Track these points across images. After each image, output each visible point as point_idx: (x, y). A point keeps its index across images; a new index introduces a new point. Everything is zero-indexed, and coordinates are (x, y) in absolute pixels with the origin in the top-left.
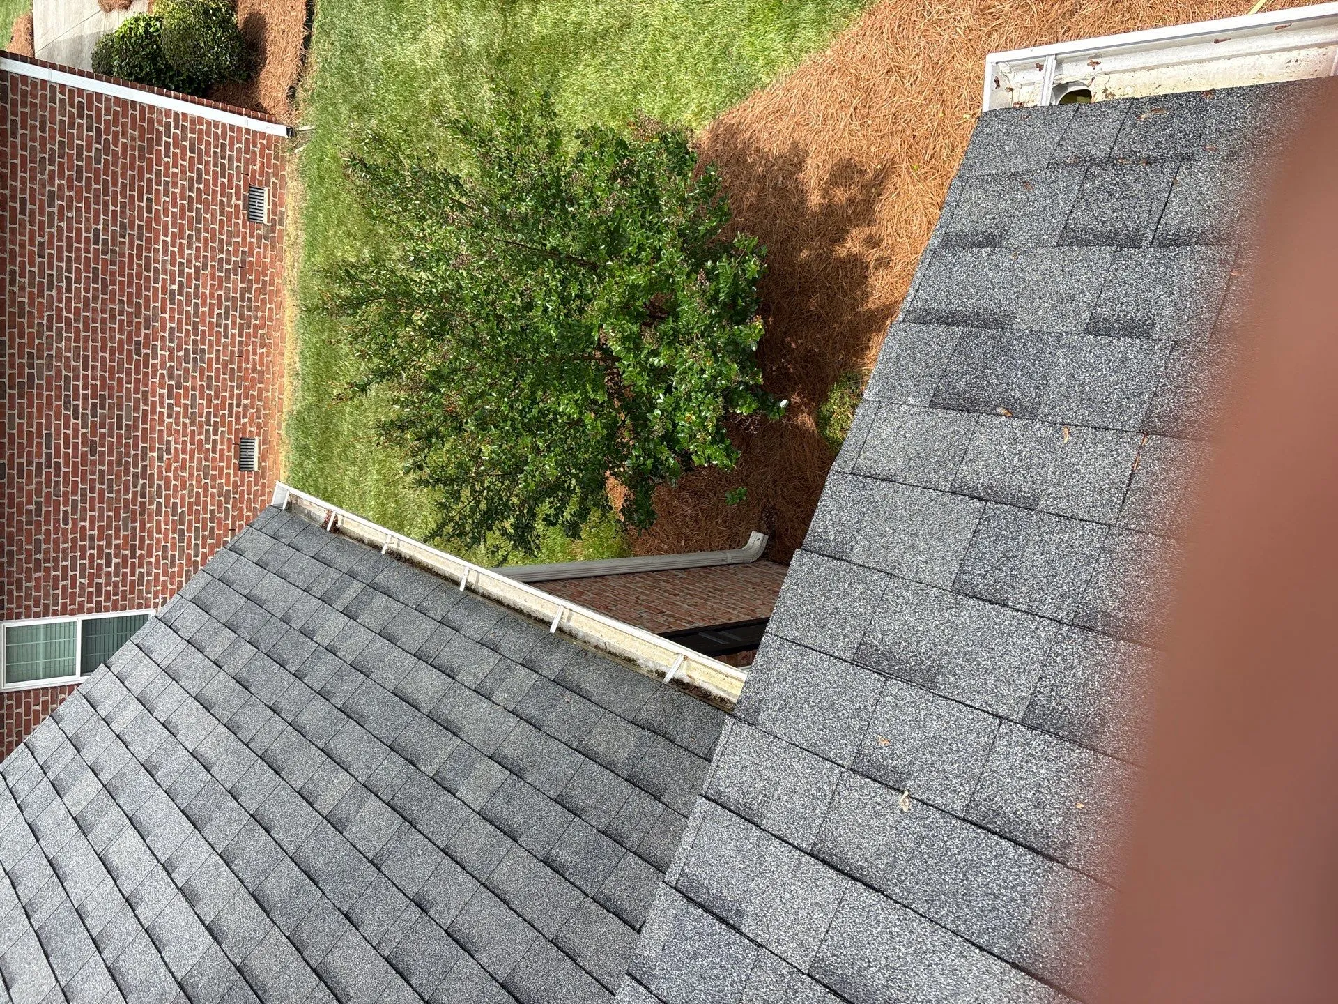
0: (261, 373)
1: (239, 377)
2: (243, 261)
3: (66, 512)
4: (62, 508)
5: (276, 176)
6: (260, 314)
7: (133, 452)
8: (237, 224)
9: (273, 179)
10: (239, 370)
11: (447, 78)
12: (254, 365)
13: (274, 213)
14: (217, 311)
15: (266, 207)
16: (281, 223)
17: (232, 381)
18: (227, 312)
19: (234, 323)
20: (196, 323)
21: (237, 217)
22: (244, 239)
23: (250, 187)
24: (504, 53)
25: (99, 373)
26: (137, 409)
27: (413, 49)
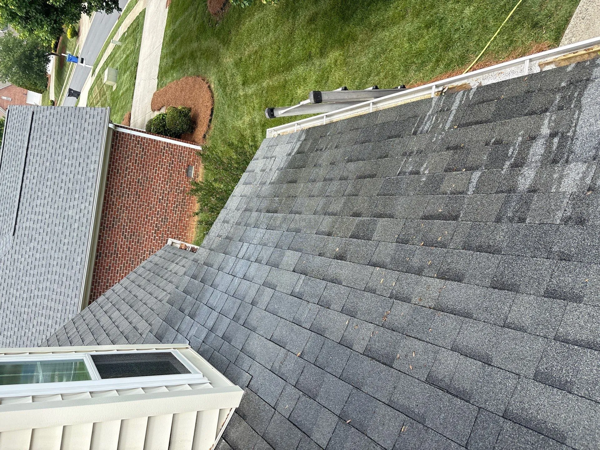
0: (186, 227)
1: (179, 228)
2: (184, 190)
3: (118, 270)
4: (117, 269)
5: (197, 162)
6: (188, 207)
7: (141, 251)
8: (183, 177)
9: (196, 163)
10: (179, 226)
11: (249, 131)
12: (184, 224)
13: (195, 174)
14: (173, 206)
15: (193, 172)
16: (197, 178)
17: (176, 229)
18: (177, 206)
19: (179, 210)
20: (166, 209)
21: (183, 175)
22: (185, 182)
23: (188, 166)
24: (265, 123)
25: (134, 224)
26: (144, 237)
27: (240, 122)
